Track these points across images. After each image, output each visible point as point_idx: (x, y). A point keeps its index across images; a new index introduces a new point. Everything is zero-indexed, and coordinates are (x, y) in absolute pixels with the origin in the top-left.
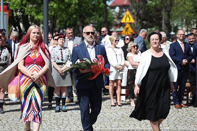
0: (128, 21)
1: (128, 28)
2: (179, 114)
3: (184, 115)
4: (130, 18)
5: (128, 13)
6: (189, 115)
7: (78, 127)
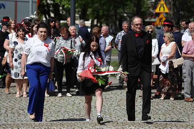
0: (162, 10)
1: (162, 19)
4: (164, 8)
5: (162, 2)
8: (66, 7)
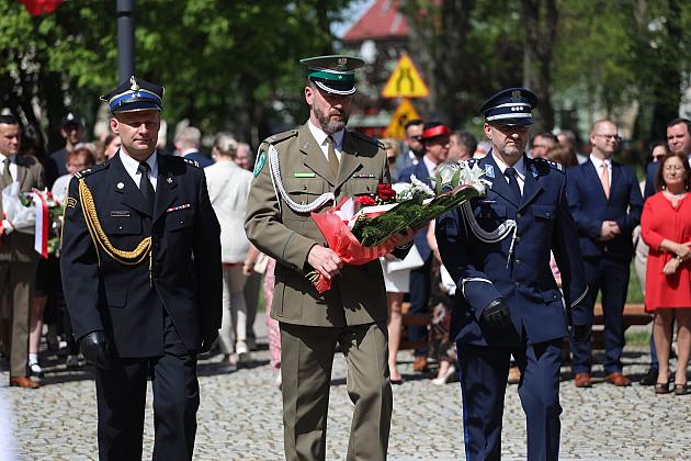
0: (406, 90)
1: (405, 116)
2: (583, 409)
3: (602, 412)
4: (412, 81)
5: (406, 62)
6: (618, 413)
7: (242, 456)
8: (82, 81)
